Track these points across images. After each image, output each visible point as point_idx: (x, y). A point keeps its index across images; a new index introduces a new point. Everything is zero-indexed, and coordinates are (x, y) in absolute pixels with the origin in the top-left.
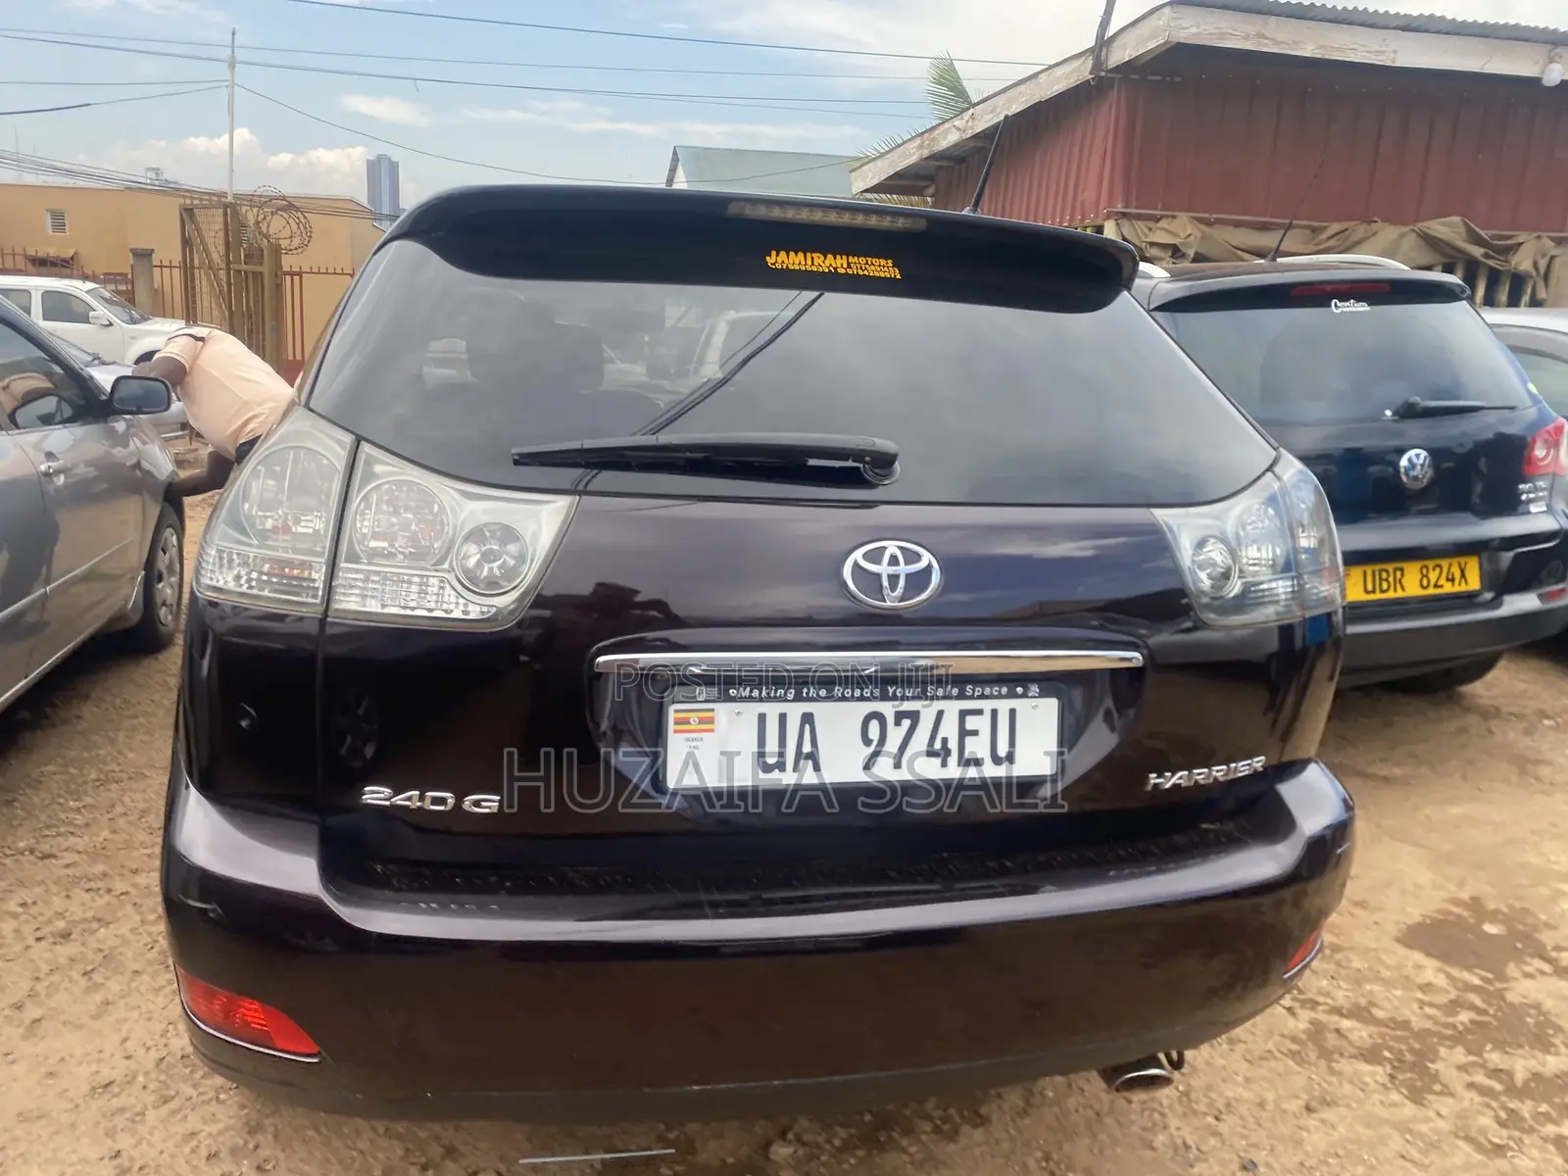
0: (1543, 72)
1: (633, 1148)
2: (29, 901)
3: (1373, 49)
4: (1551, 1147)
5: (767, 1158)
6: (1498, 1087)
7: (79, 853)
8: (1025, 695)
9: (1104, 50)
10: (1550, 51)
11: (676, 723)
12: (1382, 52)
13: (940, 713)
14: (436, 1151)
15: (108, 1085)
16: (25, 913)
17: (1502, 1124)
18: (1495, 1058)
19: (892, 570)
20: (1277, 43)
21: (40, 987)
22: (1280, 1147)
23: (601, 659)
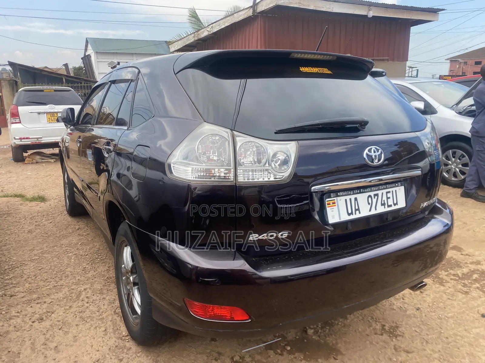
0: (368, 14)
1: (270, 341)
2: (19, 311)
3: (327, 7)
4: (477, 290)
5: (307, 334)
6: (457, 278)
7: (23, 292)
8: (398, 186)
9: (256, 6)
10: (369, 7)
11: (328, 205)
12: (330, 8)
13: (382, 193)
14: (215, 355)
15: (98, 360)
16: (21, 315)
17: (464, 287)
18: (452, 272)
19: (375, 154)
20: (304, 5)
21: (48, 336)
22: (422, 303)
23: (313, 188)
